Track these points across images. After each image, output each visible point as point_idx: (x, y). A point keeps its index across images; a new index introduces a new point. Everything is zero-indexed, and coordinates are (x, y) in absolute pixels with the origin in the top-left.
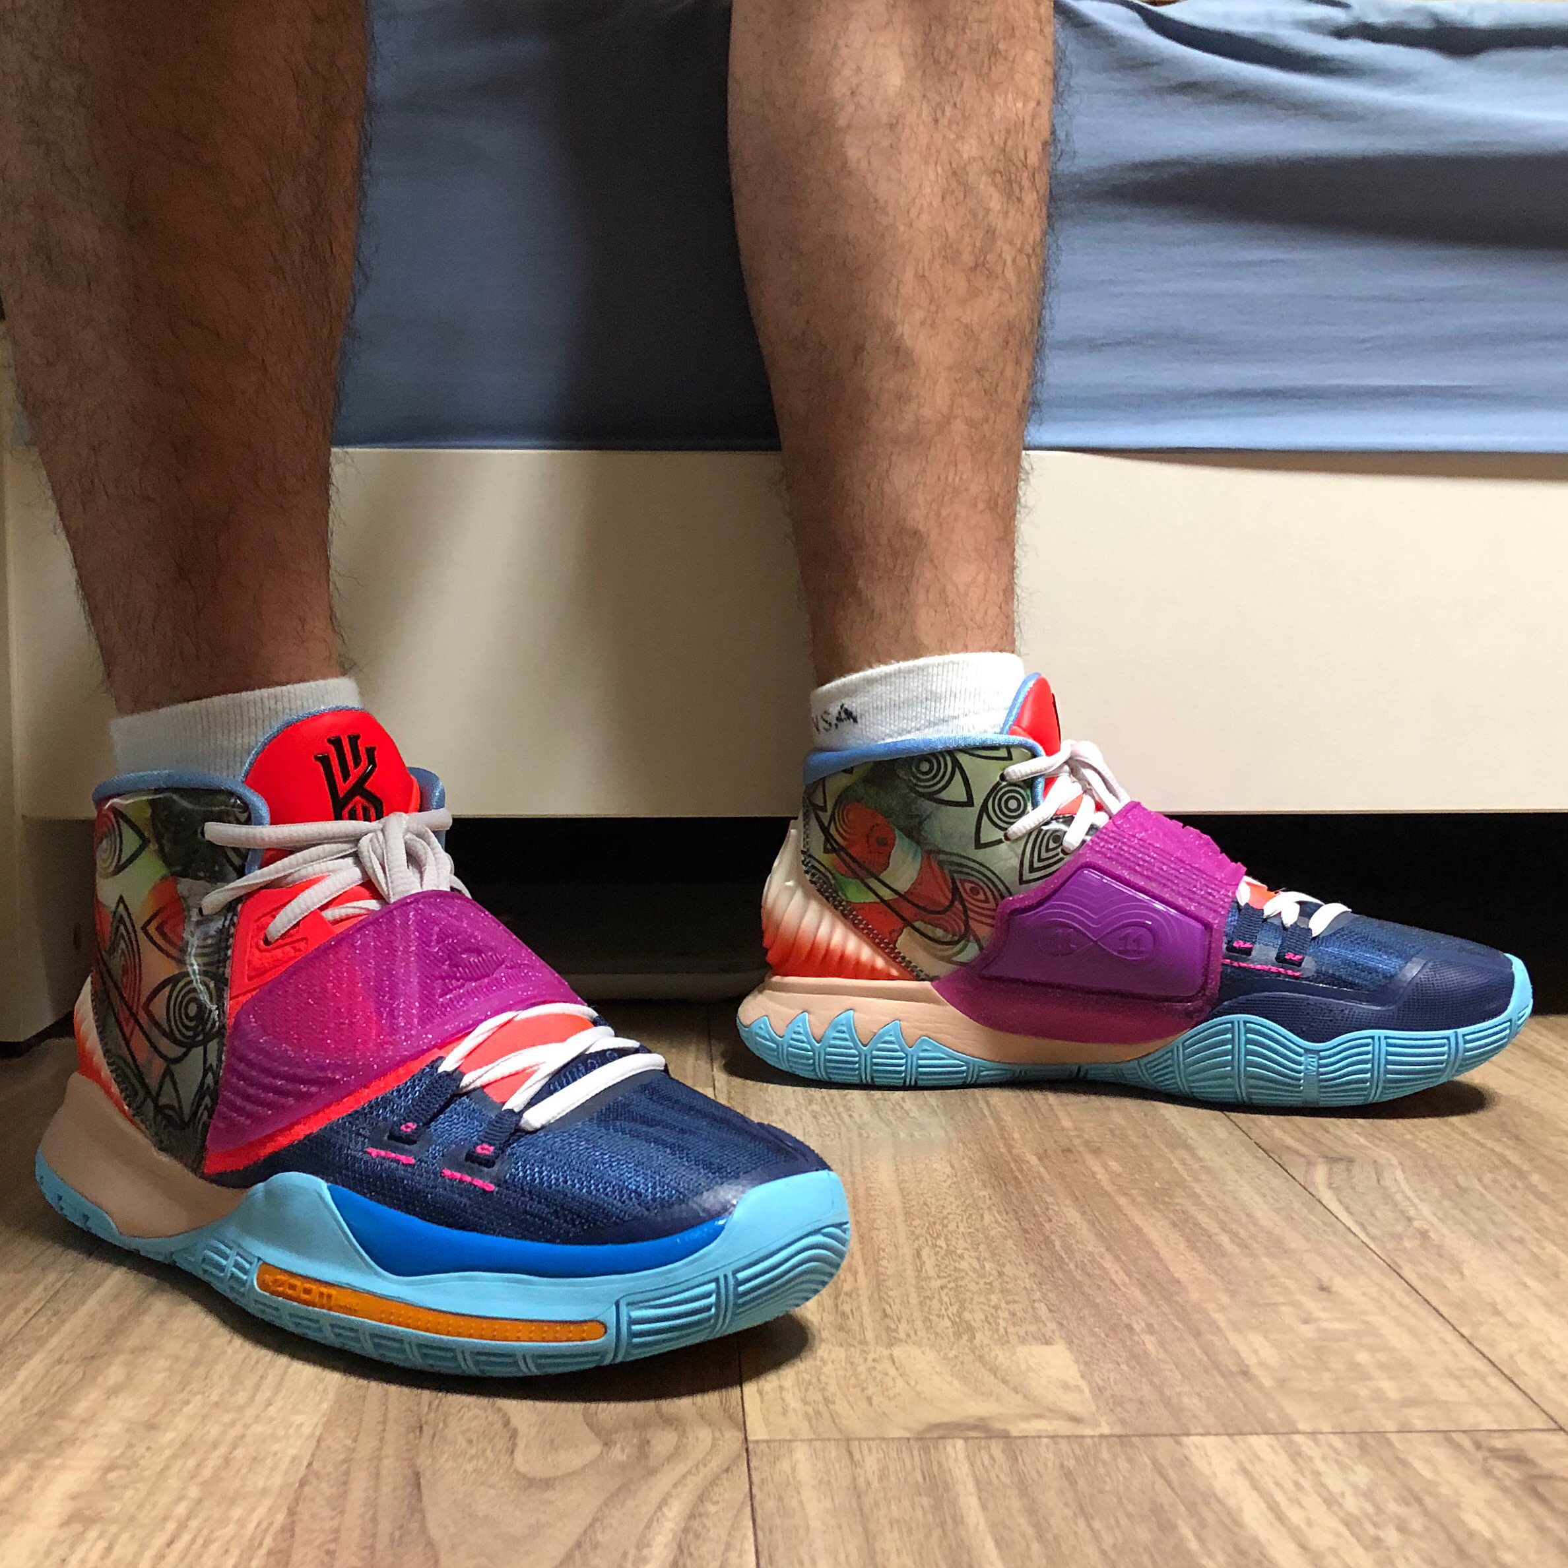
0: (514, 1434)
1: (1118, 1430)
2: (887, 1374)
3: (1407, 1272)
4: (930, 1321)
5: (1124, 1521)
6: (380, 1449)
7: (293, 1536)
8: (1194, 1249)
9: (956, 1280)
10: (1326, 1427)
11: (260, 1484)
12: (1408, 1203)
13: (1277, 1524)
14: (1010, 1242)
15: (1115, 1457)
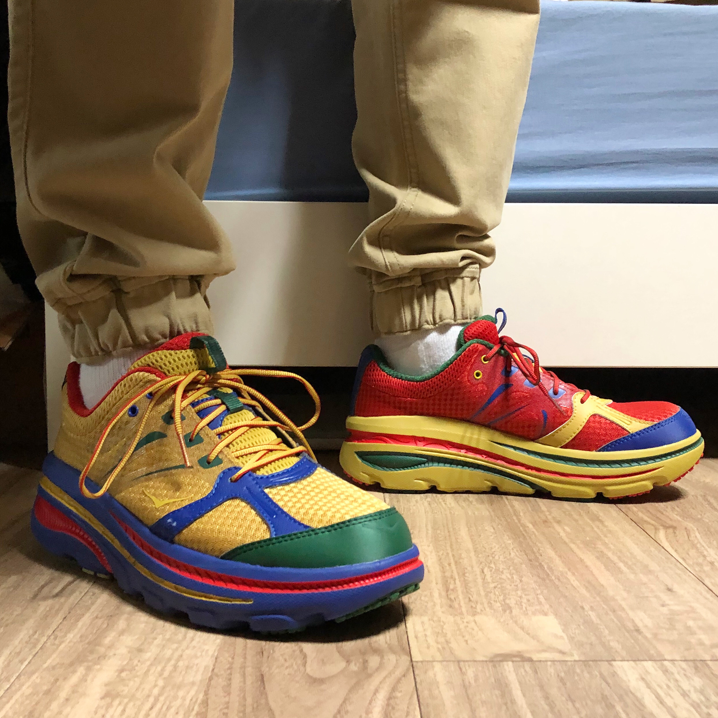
0: (305, 657)
1: (583, 658)
2: (473, 629)
3: (707, 582)
4: (491, 604)
5: (589, 702)
6: (245, 663)
7: (207, 706)
8: (608, 570)
9: (501, 583)
10: (678, 658)
11: (191, 680)
12: (703, 548)
13: (660, 705)
14: (524, 566)
15: (582, 671)
